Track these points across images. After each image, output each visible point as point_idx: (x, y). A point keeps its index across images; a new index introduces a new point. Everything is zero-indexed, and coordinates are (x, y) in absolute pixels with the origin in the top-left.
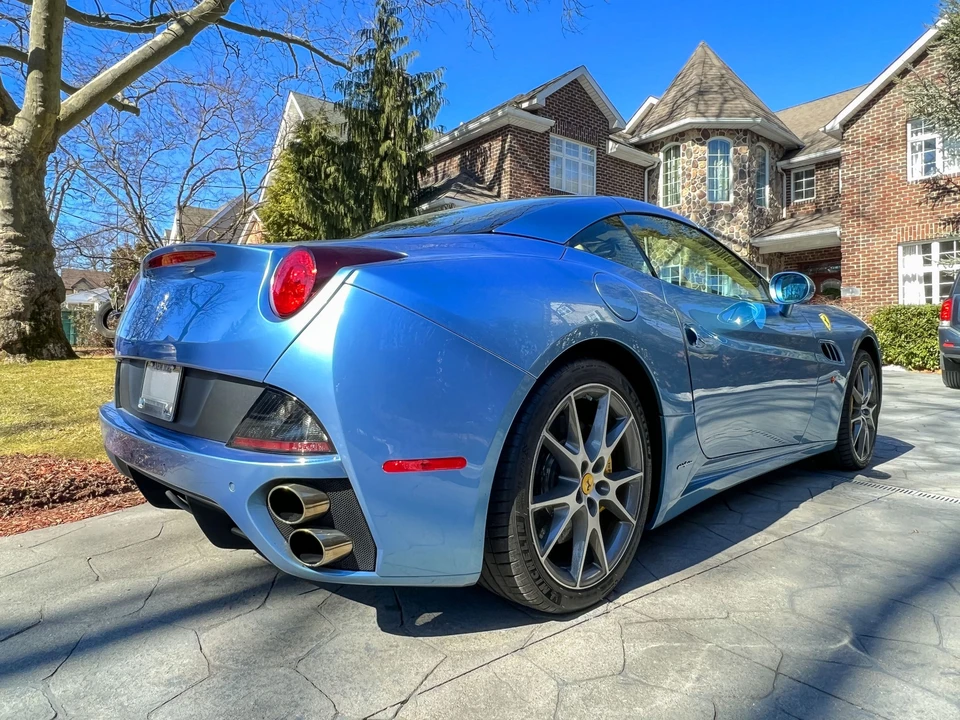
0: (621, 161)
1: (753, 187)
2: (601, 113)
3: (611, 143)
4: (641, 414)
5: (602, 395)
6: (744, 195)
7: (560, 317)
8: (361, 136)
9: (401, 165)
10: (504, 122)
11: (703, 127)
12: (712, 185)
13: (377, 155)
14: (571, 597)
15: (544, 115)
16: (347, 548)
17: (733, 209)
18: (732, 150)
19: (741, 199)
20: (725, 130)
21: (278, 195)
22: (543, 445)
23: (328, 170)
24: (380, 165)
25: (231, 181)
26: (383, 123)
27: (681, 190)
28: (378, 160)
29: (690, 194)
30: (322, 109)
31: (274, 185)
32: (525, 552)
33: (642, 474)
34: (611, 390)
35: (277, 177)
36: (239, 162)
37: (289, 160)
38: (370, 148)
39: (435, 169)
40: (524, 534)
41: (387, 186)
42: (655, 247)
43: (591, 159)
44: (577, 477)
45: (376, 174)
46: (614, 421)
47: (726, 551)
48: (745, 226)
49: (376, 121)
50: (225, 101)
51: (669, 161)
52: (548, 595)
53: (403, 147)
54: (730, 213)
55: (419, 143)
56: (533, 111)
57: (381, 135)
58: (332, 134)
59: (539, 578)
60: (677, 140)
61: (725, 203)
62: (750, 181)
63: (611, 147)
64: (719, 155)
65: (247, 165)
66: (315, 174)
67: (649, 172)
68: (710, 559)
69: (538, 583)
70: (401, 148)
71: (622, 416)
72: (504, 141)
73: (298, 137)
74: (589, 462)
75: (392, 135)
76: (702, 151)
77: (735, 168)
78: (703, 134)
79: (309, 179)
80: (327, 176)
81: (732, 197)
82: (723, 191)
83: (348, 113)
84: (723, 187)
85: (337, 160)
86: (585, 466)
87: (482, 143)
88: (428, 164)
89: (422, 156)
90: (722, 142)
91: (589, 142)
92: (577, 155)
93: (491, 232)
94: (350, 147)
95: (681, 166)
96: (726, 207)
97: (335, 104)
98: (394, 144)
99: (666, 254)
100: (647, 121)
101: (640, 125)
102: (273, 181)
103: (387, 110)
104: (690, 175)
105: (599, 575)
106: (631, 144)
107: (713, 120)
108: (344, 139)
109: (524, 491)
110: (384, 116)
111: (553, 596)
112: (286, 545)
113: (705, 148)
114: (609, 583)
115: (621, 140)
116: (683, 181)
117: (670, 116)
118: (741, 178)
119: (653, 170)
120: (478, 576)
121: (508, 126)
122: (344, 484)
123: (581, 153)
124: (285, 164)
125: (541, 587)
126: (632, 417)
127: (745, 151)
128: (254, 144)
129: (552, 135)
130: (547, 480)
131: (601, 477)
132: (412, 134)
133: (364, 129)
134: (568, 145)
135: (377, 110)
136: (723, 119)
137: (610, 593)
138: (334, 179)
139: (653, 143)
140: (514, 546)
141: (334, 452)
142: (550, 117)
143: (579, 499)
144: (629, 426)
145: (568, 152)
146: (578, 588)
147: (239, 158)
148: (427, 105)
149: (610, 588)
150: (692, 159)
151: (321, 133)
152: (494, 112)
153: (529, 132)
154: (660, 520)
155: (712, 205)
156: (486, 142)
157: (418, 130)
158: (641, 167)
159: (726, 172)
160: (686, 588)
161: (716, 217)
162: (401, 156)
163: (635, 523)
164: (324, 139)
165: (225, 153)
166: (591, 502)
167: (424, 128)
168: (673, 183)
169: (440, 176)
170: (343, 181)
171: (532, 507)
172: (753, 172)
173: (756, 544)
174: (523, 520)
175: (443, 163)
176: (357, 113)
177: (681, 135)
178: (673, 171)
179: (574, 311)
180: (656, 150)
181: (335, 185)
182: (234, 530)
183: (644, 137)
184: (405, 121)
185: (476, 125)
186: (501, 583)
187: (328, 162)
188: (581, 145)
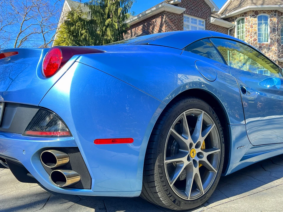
0: (217, 26)
1: (279, 36)
2: (207, 5)
3: (212, 18)
4: (219, 123)
5: (199, 114)
6: (275, 39)
7: (181, 81)
8: (97, 17)
9: (115, 29)
10: (162, 10)
11: (255, 10)
12: (260, 35)
13: (104, 25)
14: (186, 203)
15: (181, 6)
16: (78, 179)
17: (270, 46)
18: (269, 20)
19: (273, 41)
20: (266, 11)
21: (59, 43)
22: (170, 135)
23: (82, 32)
24: (106, 29)
25: (39, 38)
26: (107, 11)
27: (245, 38)
28: (104, 27)
29: (249, 40)
30: (79, 6)
31: (58, 39)
32: (163, 181)
33: (220, 150)
34: (203, 112)
35: (59, 36)
36: (42, 30)
37: (65, 28)
38: (101, 22)
39: (131, 31)
40: (161, 173)
41: (109, 38)
42: (233, 63)
43: (203, 25)
44: (187, 149)
45: (104, 33)
46: (205, 126)
47: (262, 187)
48: (276, 53)
49: (104, 11)
50: (36, 4)
51: (239, 25)
52: (174, 202)
53: (116, 21)
54: (269, 47)
55: (123, 20)
56: (176, 5)
57: (106, 16)
58: (84, 17)
59: (170, 194)
60: (243, 16)
61: (266, 43)
62: (278, 33)
63: (212, 20)
64: (263, 22)
65: (46, 31)
66: (76, 34)
67: (230, 30)
68: (254, 190)
69: (169, 196)
70: (115, 22)
71: (209, 124)
72: (162, 18)
73: (68, 18)
74: (193, 143)
75: (111, 16)
76: (255, 20)
77: (270, 28)
78: (255, 13)
79: (74, 36)
80: (82, 35)
81: (269, 40)
82: (265, 38)
83: (91, 8)
84: (265, 36)
85: (86, 28)
86: (191, 145)
87: (152, 19)
88: (127, 29)
89: (125, 25)
90: (264, 16)
91: (202, 18)
92: (196, 23)
93: (147, 44)
94: (92, 22)
95: (245, 27)
96: (266, 45)
97: (85, 4)
98: (112, 20)
99: (238, 66)
100: (229, 8)
101: (226, 10)
102: (58, 38)
103: (109, 5)
104: (249, 31)
105: (199, 194)
106: (222, 18)
107: (260, 6)
108: (89, 18)
109: (161, 154)
110: (107, 8)
111: (176, 202)
112: (50, 177)
113: (256, 19)
114: (204, 198)
115: (217, 17)
116: (246, 34)
117: (240, 5)
118: (273, 32)
119: (232, 29)
120: (140, 192)
121: (164, 11)
122: (76, 150)
123: (198, 22)
124: (63, 30)
125: (171, 198)
126: (214, 125)
127: (275, 20)
128: (49, 22)
129: (184, 15)
130: (174, 151)
131: (199, 150)
132: (120, 15)
133: (98, 14)
134: (192, 19)
135: (104, 6)
136: (265, 6)
137: (205, 203)
138: (85, 36)
139: (232, 17)
140: (157, 179)
141: (71, 136)
142: (183, 7)
143: (188, 159)
144: (213, 129)
145: (192, 22)
146: (189, 199)
147: (42, 28)
148: (127, 3)
149: (204, 200)
150: (250, 24)
151: (78, 16)
152: (158, 5)
153: (174, 14)
154: (229, 172)
155: (260, 44)
156: (154, 18)
157: (123, 14)
158: (226, 28)
159: (266, 29)
160: (242, 201)
161: (262, 49)
162: (115, 25)
163: (216, 172)
164: (80, 19)
165: (36, 26)
166: (194, 161)
167: (126, 13)
168: (242, 35)
169: (133, 34)
170: (89, 36)
171: (165, 162)
172: (280, 29)
173: (277, 184)
174: (161, 167)
175: (134, 29)
176: (95, 7)
177: (245, 14)
178: (241, 30)
179: (188, 78)
180: (233, 21)
181: (85, 38)
182: (28, 174)
183: (227, 15)
184: (117, 10)
185: (150, 11)
186: (152, 196)
187: (82, 28)
188: (198, 19)
